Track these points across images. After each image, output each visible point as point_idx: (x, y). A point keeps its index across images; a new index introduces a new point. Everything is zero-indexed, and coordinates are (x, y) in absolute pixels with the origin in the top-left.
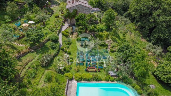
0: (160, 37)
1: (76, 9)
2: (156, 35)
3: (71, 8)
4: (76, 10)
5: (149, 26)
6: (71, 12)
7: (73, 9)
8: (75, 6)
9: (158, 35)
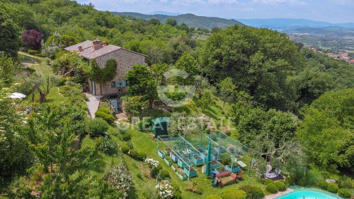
0: (272, 97)
1: (114, 58)
2: (264, 96)
3: (102, 58)
4: (114, 61)
5: (248, 82)
6: (102, 66)
7: (106, 59)
8: (112, 52)
9: (269, 96)
